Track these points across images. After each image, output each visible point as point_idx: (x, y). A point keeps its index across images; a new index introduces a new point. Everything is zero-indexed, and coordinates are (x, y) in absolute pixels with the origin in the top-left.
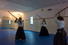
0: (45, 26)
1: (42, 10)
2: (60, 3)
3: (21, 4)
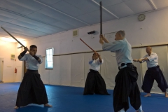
0: (97, 68)
1: (75, 34)
2: (115, 18)
3: (24, 16)
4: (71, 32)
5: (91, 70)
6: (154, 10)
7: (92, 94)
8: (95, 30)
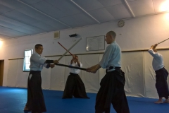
4: (52, 34)
5: (71, 73)
6: (132, 17)
7: (71, 97)
8: (77, 33)
